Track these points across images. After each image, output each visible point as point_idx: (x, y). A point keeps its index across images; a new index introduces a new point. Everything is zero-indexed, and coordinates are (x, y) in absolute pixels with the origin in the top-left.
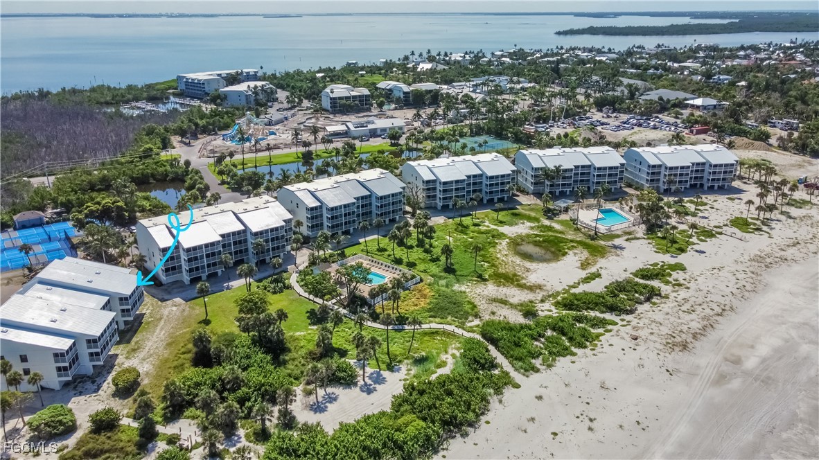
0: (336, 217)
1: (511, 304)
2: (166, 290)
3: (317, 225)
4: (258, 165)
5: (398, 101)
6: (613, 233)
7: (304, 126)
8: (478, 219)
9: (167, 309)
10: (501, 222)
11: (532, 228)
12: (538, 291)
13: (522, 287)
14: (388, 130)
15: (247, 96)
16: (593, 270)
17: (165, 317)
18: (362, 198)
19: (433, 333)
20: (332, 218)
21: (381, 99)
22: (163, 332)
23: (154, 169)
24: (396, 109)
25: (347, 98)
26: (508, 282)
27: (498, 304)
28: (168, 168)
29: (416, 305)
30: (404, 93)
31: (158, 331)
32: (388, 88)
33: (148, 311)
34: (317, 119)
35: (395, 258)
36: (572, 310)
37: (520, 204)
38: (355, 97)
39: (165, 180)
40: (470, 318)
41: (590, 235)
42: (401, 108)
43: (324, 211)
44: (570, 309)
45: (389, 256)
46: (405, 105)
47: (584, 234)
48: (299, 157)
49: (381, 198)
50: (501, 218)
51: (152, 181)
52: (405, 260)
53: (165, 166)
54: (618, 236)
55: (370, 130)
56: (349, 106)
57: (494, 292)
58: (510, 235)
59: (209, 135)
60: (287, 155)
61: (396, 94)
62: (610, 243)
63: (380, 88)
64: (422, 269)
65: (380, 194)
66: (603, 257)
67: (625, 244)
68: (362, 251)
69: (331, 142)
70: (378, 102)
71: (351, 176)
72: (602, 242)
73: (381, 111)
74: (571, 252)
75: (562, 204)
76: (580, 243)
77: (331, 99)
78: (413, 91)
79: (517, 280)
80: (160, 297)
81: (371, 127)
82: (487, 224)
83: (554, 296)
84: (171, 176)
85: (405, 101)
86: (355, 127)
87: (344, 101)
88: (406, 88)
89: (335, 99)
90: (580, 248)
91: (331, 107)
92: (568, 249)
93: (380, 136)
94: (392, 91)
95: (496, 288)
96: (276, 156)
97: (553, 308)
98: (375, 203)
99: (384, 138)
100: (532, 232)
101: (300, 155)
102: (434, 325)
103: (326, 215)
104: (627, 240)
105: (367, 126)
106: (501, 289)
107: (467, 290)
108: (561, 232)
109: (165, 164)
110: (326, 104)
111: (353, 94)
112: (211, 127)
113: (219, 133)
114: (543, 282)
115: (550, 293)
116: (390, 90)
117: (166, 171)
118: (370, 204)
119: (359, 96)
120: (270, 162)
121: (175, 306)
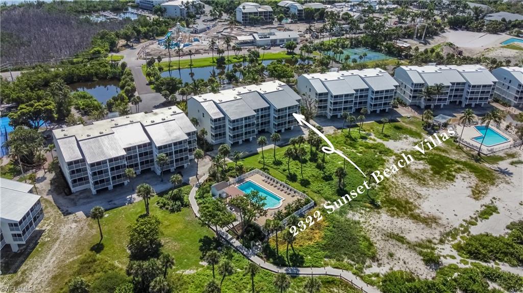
0: (238, 128)
1: (408, 243)
2: (73, 200)
3: (220, 134)
4: (181, 67)
5: (293, 17)
6: (496, 154)
7: (222, 35)
8: (364, 131)
9: (67, 226)
10: (386, 136)
11: (415, 144)
12: (434, 225)
13: (416, 218)
14: (285, 41)
15: (181, 9)
16: (486, 200)
17: (62, 237)
18: (262, 109)
19: (329, 282)
20: (234, 129)
21: (281, 15)
22: (54, 258)
23: (97, 69)
24: (291, 23)
25: (255, 13)
26: (401, 211)
27: (394, 242)
28: (109, 68)
29: (310, 239)
30: (299, 10)
31: (49, 257)
32: (286, 6)
33: (49, 228)
34: (232, 29)
35: (290, 174)
36: (478, 259)
37: (401, 116)
38: (261, 13)
39: (106, 78)
40: (368, 262)
41: (473, 155)
42: (296, 22)
43: (227, 122)
44: (476, 258)
45: (284, 170)
46: (299, 20)
47: (468, 154)
48: (214, 62)
49: (279, 110)
50: (385, 132)
51: (95, 79)
52: (299, 177)
53: (106, 67)
54: (502, 159)
55: (271, 40)
56: (257, 19)
57: (388, 225)
58: (395, 151)
59: (149, 39)
60: (205, 60)
61: (293, 11)
62: (495, 166)
63: (280, 6)
64: (315, 189)
65: (278, 107)
66: (493, 184)
67: (511, 169)
68: (259, 162)
69: (240, 49)
70: (279, 17)
71: (253, 87)
72: (487, 165)
73: (281, 24)
74: (458, 176)
75: (440, 119)
76: (465, 164)
77: (243, 14)
78: (305, 9)
79: (411, 210)
80: (65, 209)
81: (272, 37)
82: (373, 137)
83: (453, 234)
84: (110, 75)
85: (299, 16)
86: (260, 38)
87: (252, 16)
88: (300, 7)
89: (246, 13)
90: (467, 171)
91: (243, 20)
92: (455, 171)
93: (279, 45)
94: (289, 9)
95: (390, 218)
96: (196, 60)
97: (455, 253)
98: (273, 114)
99: (282, 47)
101: (215, 60)
102: (330, 270)
103: (228, 126)
104: (512, 163)
105: (269, 37)
106: (395, 220)
107: (362, 220)
108: (444, 151)
109: (107, 65)
110: (239, 17)
111: (260, 10)
112: (151, 34)
113: (157, 38)
114: (438, 214)
115: (448, 230)
116: (288, 8)
117: (107, 70)
118: (269, 115)
119: (265, 12)
120: (191, 65)
121: (76, 222)
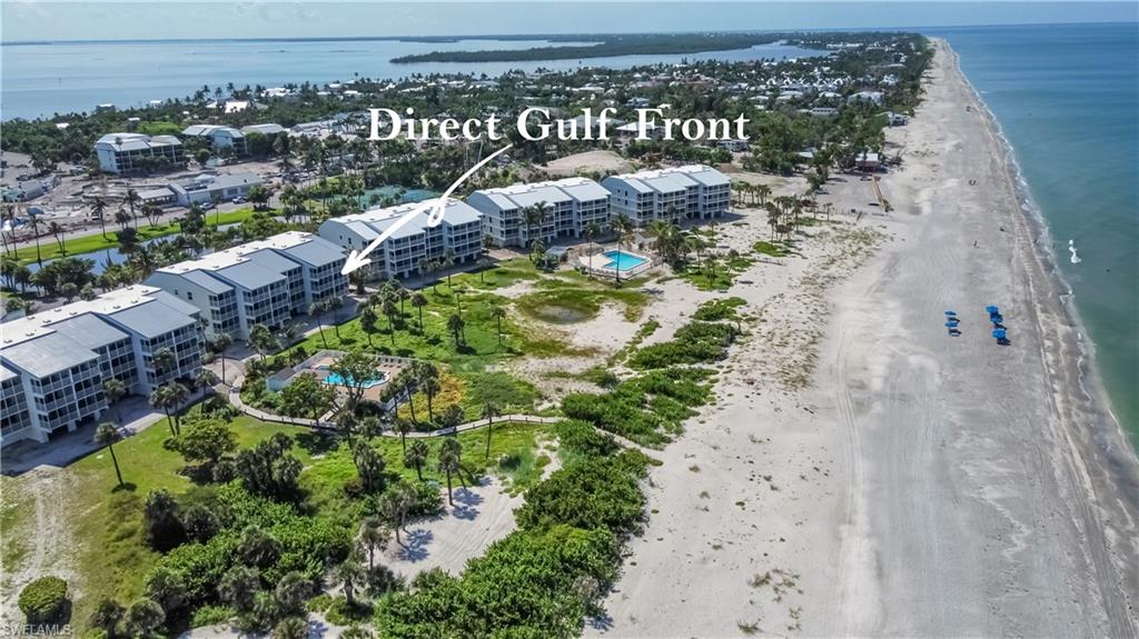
0: (261, 305)
4: (42, 258)
5: (226, 152)
8: (455, 285)
10: (489, 284)
11: (535, 286)
14: (239, 191)
18: (291, 272)
20: (256, 307)
21: (203, 150)
24: (227, 164)
30: (234, 140)
32: (204, 134)
37: (499, 261)
38: (156, 150)
41: (611, 283)
42: (234, 163)
43: (240, 297)
46: (240, 158)
47: (604, 283)
49: (319, 270)
50: (486, 280)
54: (646, 280)
55: (212, 192)
56: (152, 163)
58: (512, 298)
60: (87, 240)
62: (641, 289)
63: (189, 136)
65: (316, 265)
66: (645, 305)
67: (659, 287)
70: (197, 156)
71: (258, 245)
72: (632, 289)
75: (555, 252)
76: (606, 293)
77: (118, 154)
81: (211, 187)
82: (472, 289)
85: (239, 151)
86: (187, 190)
87: (141, 157)
88: (236, 133)
89: (125, 153)
90: (611, 299)
94: (213, 139)
98: (308, 278)
99: (238, 203)
100: (537, 290)
101: (110, 237)
103: (242, 303)
104: (660, 283)
105: (206, 187)
108: (575, 286)
110: (108, 162)
111: (153, 144)
116: (208, 137)
118: (302, 282)
119: (165, 147)
120: (62, 252)
